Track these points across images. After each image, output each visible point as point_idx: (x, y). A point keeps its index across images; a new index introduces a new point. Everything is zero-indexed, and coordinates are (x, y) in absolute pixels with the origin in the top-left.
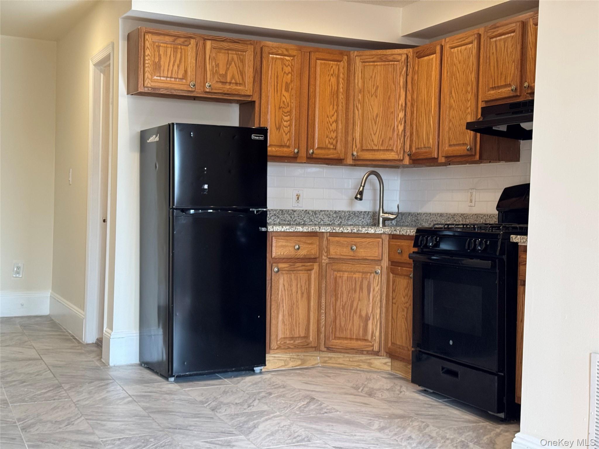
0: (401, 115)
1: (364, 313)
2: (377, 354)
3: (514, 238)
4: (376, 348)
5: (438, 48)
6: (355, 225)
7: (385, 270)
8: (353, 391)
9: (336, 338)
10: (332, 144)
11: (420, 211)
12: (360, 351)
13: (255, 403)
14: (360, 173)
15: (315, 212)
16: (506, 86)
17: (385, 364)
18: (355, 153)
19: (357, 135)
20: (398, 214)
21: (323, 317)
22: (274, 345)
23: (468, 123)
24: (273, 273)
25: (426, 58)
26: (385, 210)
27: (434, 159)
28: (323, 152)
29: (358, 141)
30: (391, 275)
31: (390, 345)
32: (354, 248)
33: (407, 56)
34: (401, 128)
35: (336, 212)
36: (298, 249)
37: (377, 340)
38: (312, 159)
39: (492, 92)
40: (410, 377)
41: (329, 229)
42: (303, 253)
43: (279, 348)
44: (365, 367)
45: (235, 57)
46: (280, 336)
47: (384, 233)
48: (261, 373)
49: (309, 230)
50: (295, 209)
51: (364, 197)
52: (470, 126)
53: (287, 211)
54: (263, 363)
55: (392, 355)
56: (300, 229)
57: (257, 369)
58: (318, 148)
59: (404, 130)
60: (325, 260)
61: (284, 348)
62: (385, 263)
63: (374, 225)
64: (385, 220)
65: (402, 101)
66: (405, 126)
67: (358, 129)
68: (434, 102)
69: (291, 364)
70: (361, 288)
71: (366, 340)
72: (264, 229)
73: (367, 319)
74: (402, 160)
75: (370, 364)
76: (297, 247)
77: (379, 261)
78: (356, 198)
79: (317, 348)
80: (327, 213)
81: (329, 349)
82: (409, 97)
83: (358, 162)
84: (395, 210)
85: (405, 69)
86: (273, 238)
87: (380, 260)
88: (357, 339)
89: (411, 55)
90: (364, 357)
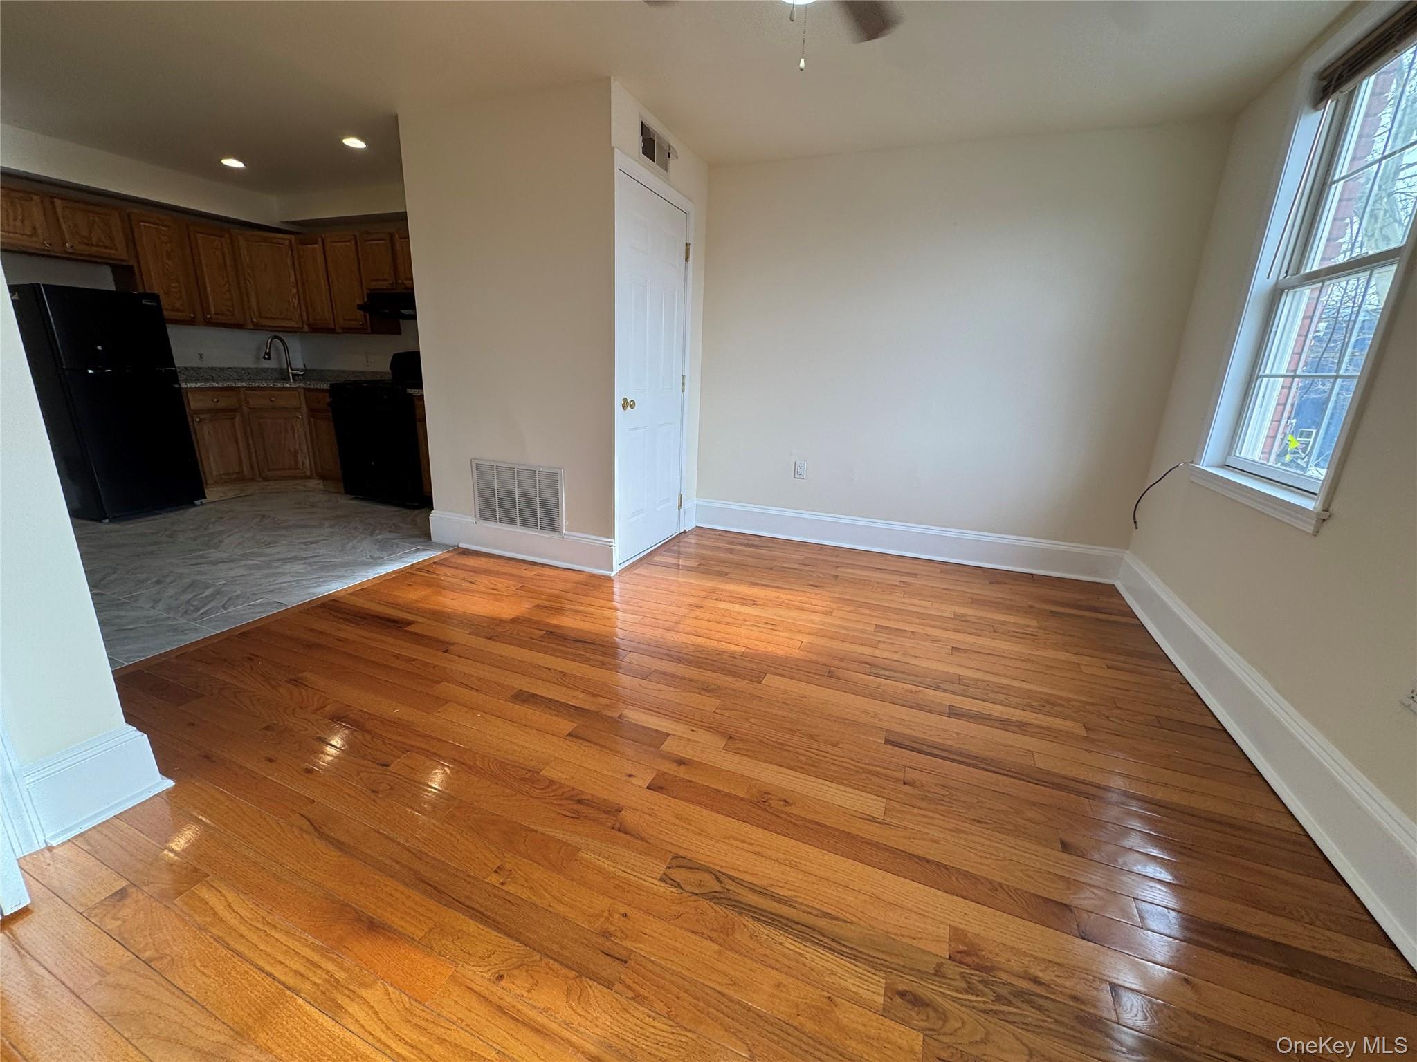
0: (294, 291)
1: (292, 449)
2: (309, 478)
3: (411, 391)
4: (308, 473)
5: (320, 239)
6: (266, 380)
7: (305, 415)
8: (298, 506)
9: (269, 470)
10: (229, 310)
11: (323, 368)
12: (295, 478)
13: (211, 526)
14: (264, 337)
15: (222, 369)
16: (385, 280)
17: (318, 484)
18: (255, 320)
19: (254, 304)
20: (305, 370)
21: (253, 455)
22: (210, 481)
23: (358, 305)
24: (195, 423)
25: (309, 246)
26: (293, 367)
27: (332, 329)
28: (219, 317)
29: (255, 310)
30: (312, 419)
31: (320, 470)
32: (273, 399)
33: (290, 241)
34: (296, 301)
35: (243, 369)
36: (217, 401)
37: (308, 466)
38: (210, 323)
39: (374, 283)
40: (342, 490)
41: (244, 385)
42: (222, 405)
43: (216, 482)
44: (301, 488)
45: (97, 219)
46: (215, 473)
47: (299, 387)
48: (202, 504)
49: (225, 385)
50: (200, 366)
51: (272, 357)
52: (360, 307)
53: (193, 368)
54: (203, 496)
55: (323, 477)
56: (215, 385)
57: (198, 502)
58: (216, 314)
59: (299, 303)
60: (245, 410)
61: (220, 482)
62: (304, 409)
63: (284, 379)
64: (294, 375)
65: (292, 279)
66: (299, 300)
67: (253, 299)
68: (323, 282)
69: (230, 495)
70: (286, 431)
71: (299, 469)
72: (176, 386)
73: (296, 453)
74: (302, 328)
75: (305, 486)
76: (216, 400)
77: (298, 409)
78: (264, 358)
79: (253, 479)
80: (236, 370)
81: (265, 479)
82: (299, 276)
83: (258, 327)
84: (302, 367)
85: (290, 252)
86: (189, 394)
87: (300, 408)
88: (290, 469)
89: (293, 241)
90: (298, 482)
